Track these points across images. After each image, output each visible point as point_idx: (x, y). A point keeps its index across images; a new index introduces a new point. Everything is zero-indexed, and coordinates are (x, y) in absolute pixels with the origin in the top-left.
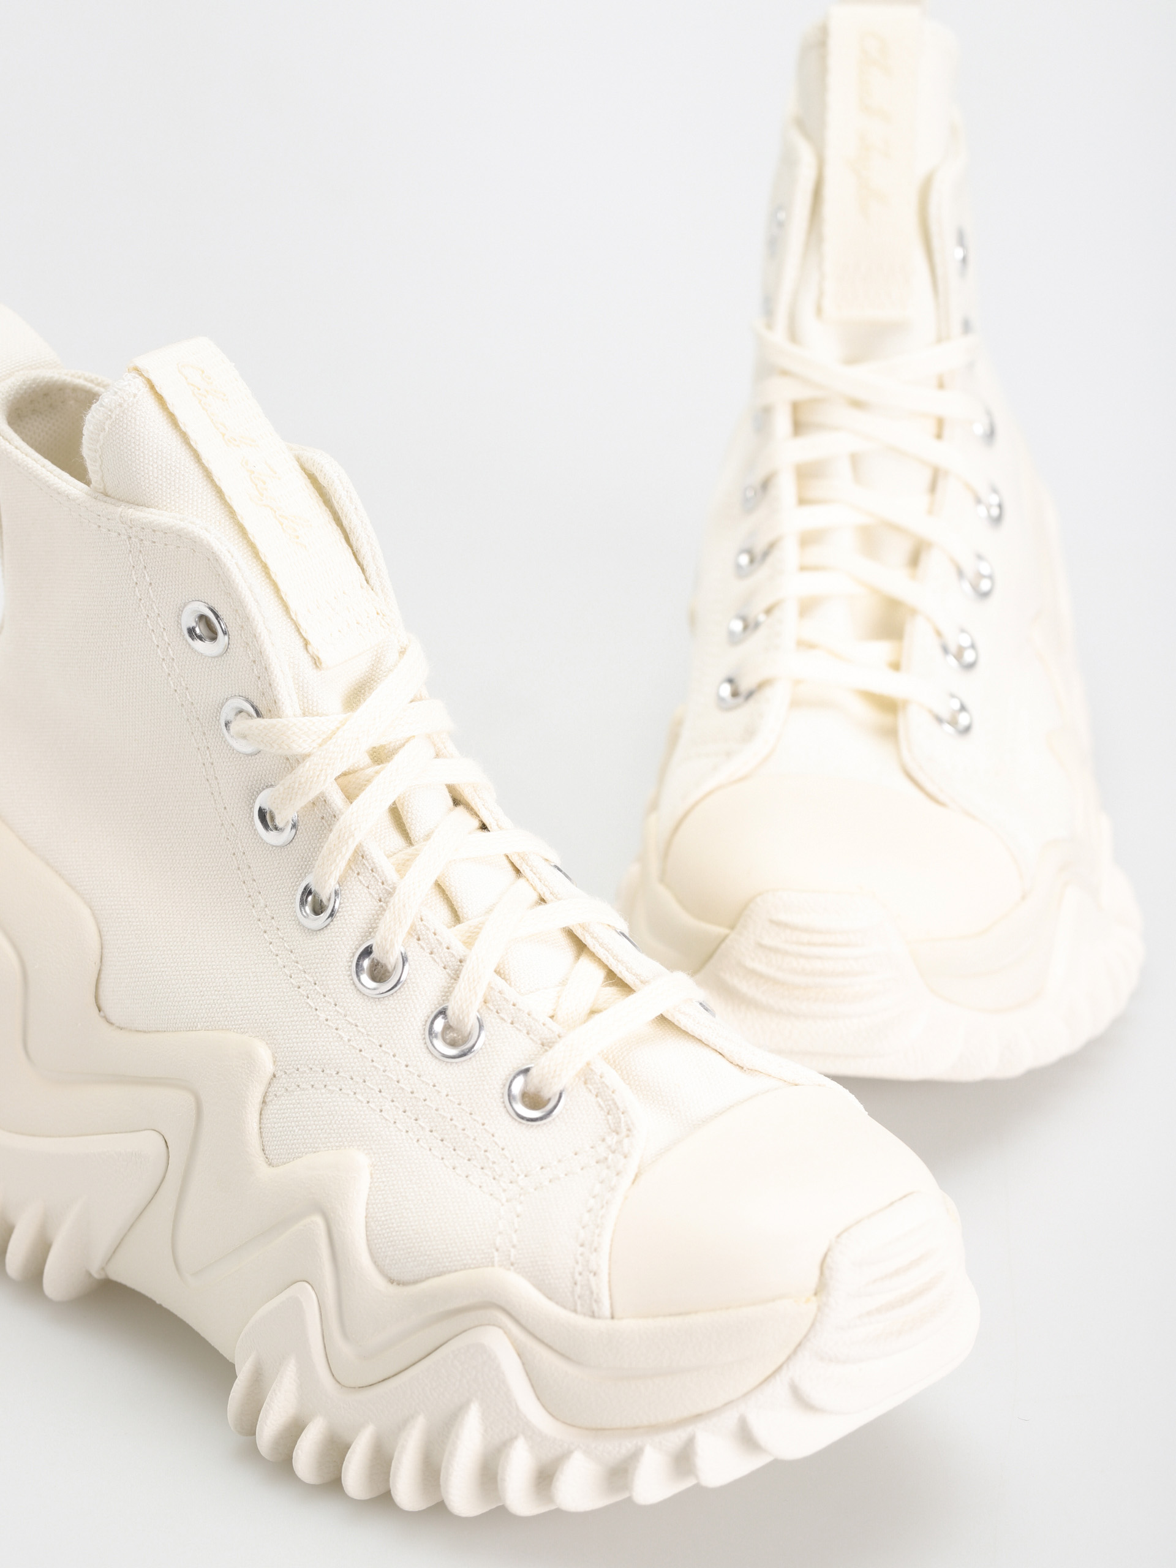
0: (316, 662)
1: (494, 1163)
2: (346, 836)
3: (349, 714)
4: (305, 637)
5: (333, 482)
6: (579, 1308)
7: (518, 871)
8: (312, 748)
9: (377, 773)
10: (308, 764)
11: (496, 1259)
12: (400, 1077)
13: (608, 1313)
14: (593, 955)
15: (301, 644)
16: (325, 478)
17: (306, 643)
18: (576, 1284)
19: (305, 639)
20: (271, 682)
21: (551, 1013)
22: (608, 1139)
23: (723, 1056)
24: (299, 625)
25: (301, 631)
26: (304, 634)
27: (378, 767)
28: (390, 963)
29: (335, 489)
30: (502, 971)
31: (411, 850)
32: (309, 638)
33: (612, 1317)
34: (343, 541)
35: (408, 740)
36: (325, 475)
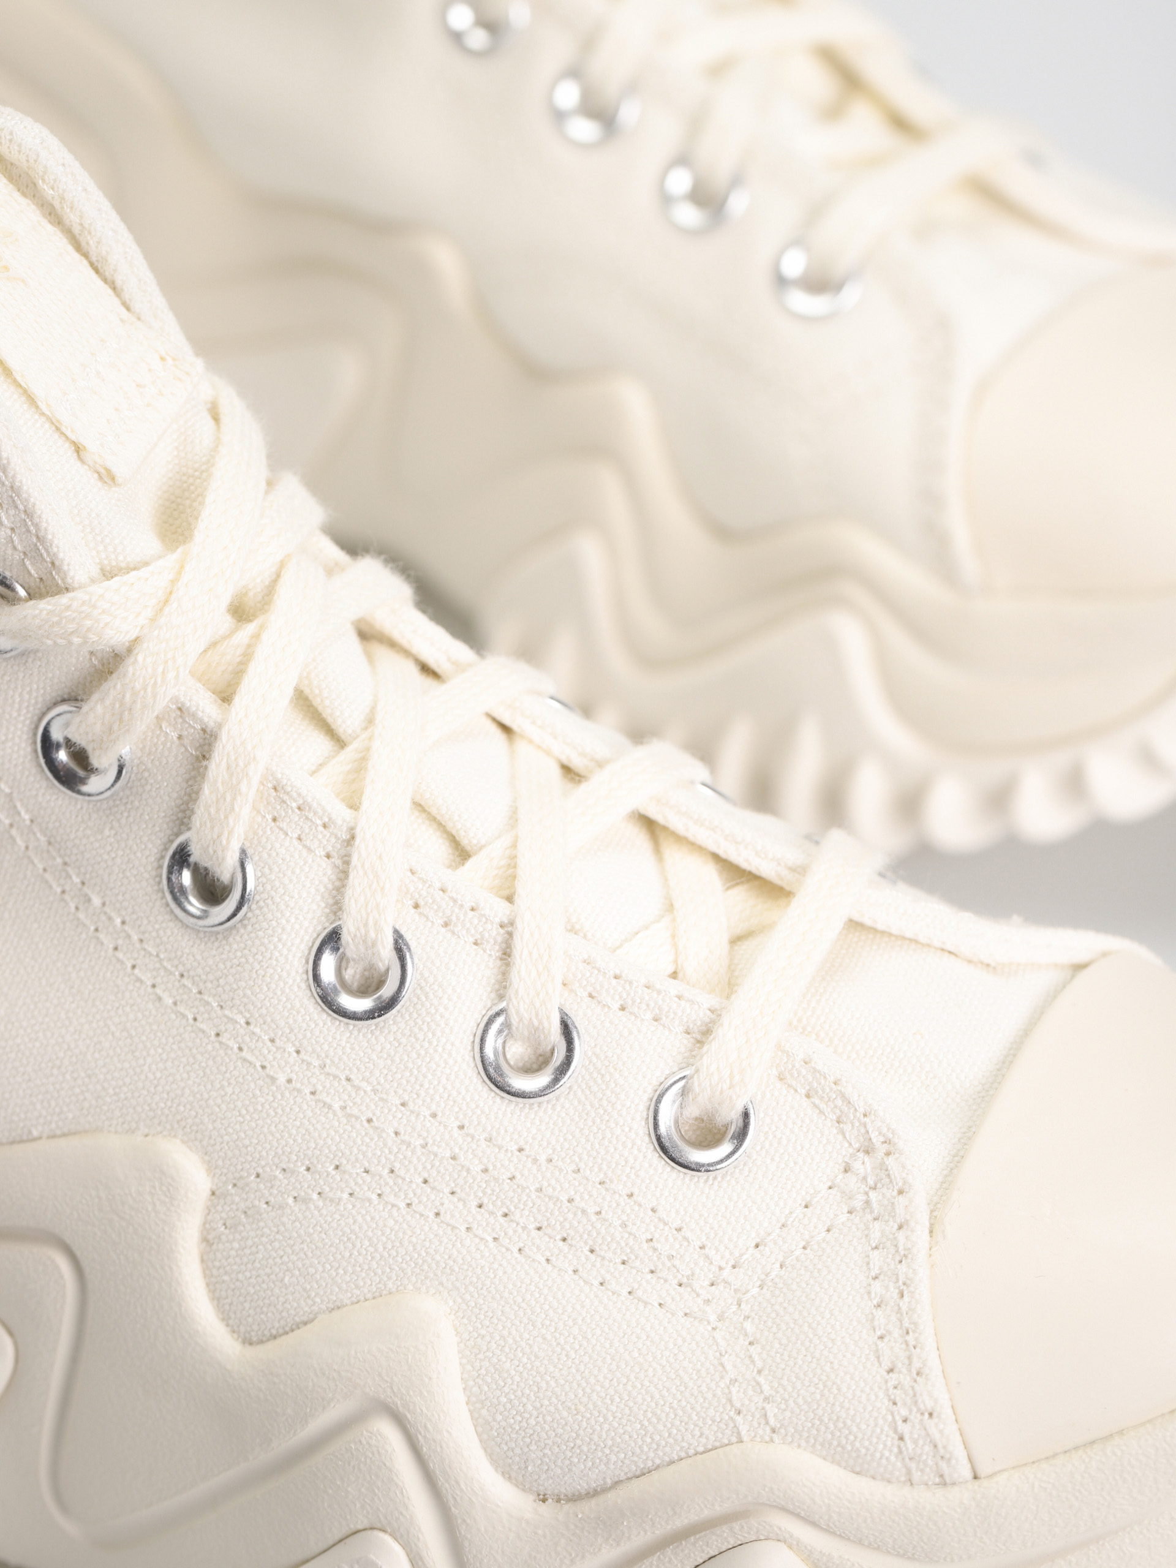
0: (107, 477)
1: (671, 1257)
2: (241, 764)
3: (179, 550)
4: (73, 438)
5: (38, 156)
6: (916, 1476)
7: (506, 729)
8: (139, 628)
9: (257, 636)
10: (140, 658)
11: (744, 1429)
12: (457, 1150)
13: (968, 1474)
14: (681, 840)
15: (69, 452)
16: (19, 152)
17: (78, 449)
18: (901, 1438)
19: (74, 443)
20: (41, 534)
21: (671, 970)
22: (857, 1166)
23: (956, 955)
24: (58, 421)
25: (64, 429)
26: (69, 434)
27: (251, 628)
28: (381, 960)
29: (45, 167)
30: (578, 927)
31: (349, 754)
32: (83, 441)
33: (976, 1477)
34: (70, 249)
35: (282, 565)
36: (20, 145)
